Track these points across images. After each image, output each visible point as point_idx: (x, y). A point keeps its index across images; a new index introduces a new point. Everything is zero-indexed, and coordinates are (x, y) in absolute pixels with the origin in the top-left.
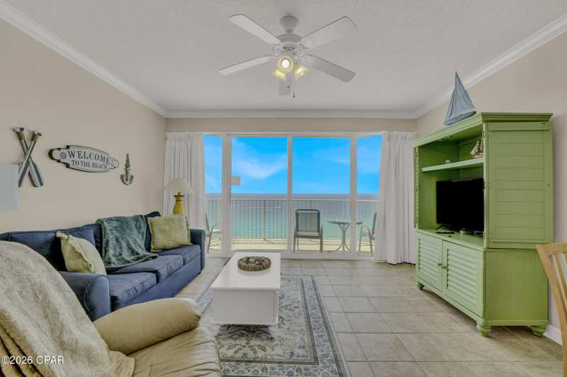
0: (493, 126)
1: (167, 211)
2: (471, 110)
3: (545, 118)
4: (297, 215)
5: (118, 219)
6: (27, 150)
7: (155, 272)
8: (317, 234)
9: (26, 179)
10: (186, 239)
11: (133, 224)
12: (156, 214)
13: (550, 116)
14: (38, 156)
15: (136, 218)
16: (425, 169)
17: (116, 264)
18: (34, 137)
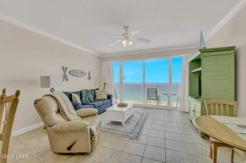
0: (204, 54)
1: (101, 88)
3: (232, 48)
4: (148, 91)
5: (86, 90)
6: (65, 72)
7: (94, 105)
8: (156, 98)
9: (65, 80)
10: (106, 97)
11: (90, 92)
12: (98, 89)
13: (235, 47)
14: (67, 73)
15: (91, 90)
17: (85, 102)
18: (66, 68)
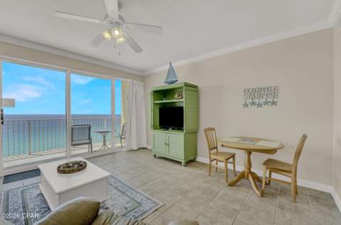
2: (174, 80)
8: (88, 141)
16: (156, 102)
